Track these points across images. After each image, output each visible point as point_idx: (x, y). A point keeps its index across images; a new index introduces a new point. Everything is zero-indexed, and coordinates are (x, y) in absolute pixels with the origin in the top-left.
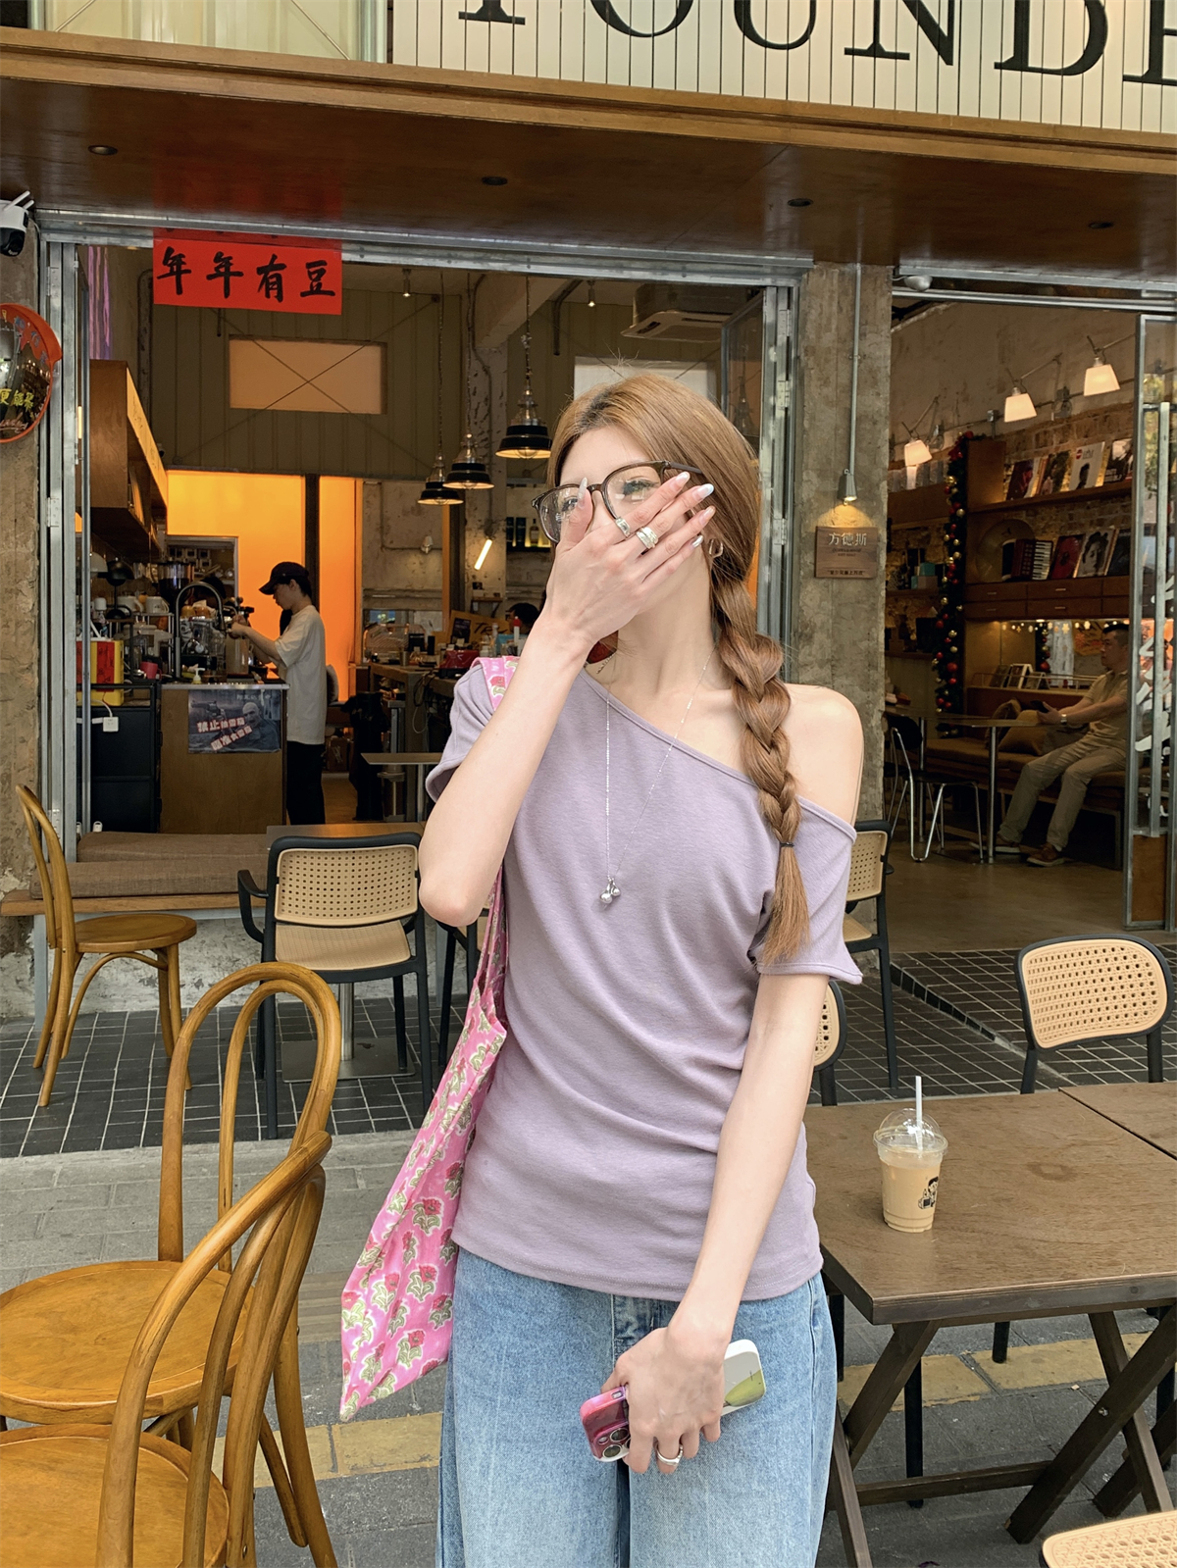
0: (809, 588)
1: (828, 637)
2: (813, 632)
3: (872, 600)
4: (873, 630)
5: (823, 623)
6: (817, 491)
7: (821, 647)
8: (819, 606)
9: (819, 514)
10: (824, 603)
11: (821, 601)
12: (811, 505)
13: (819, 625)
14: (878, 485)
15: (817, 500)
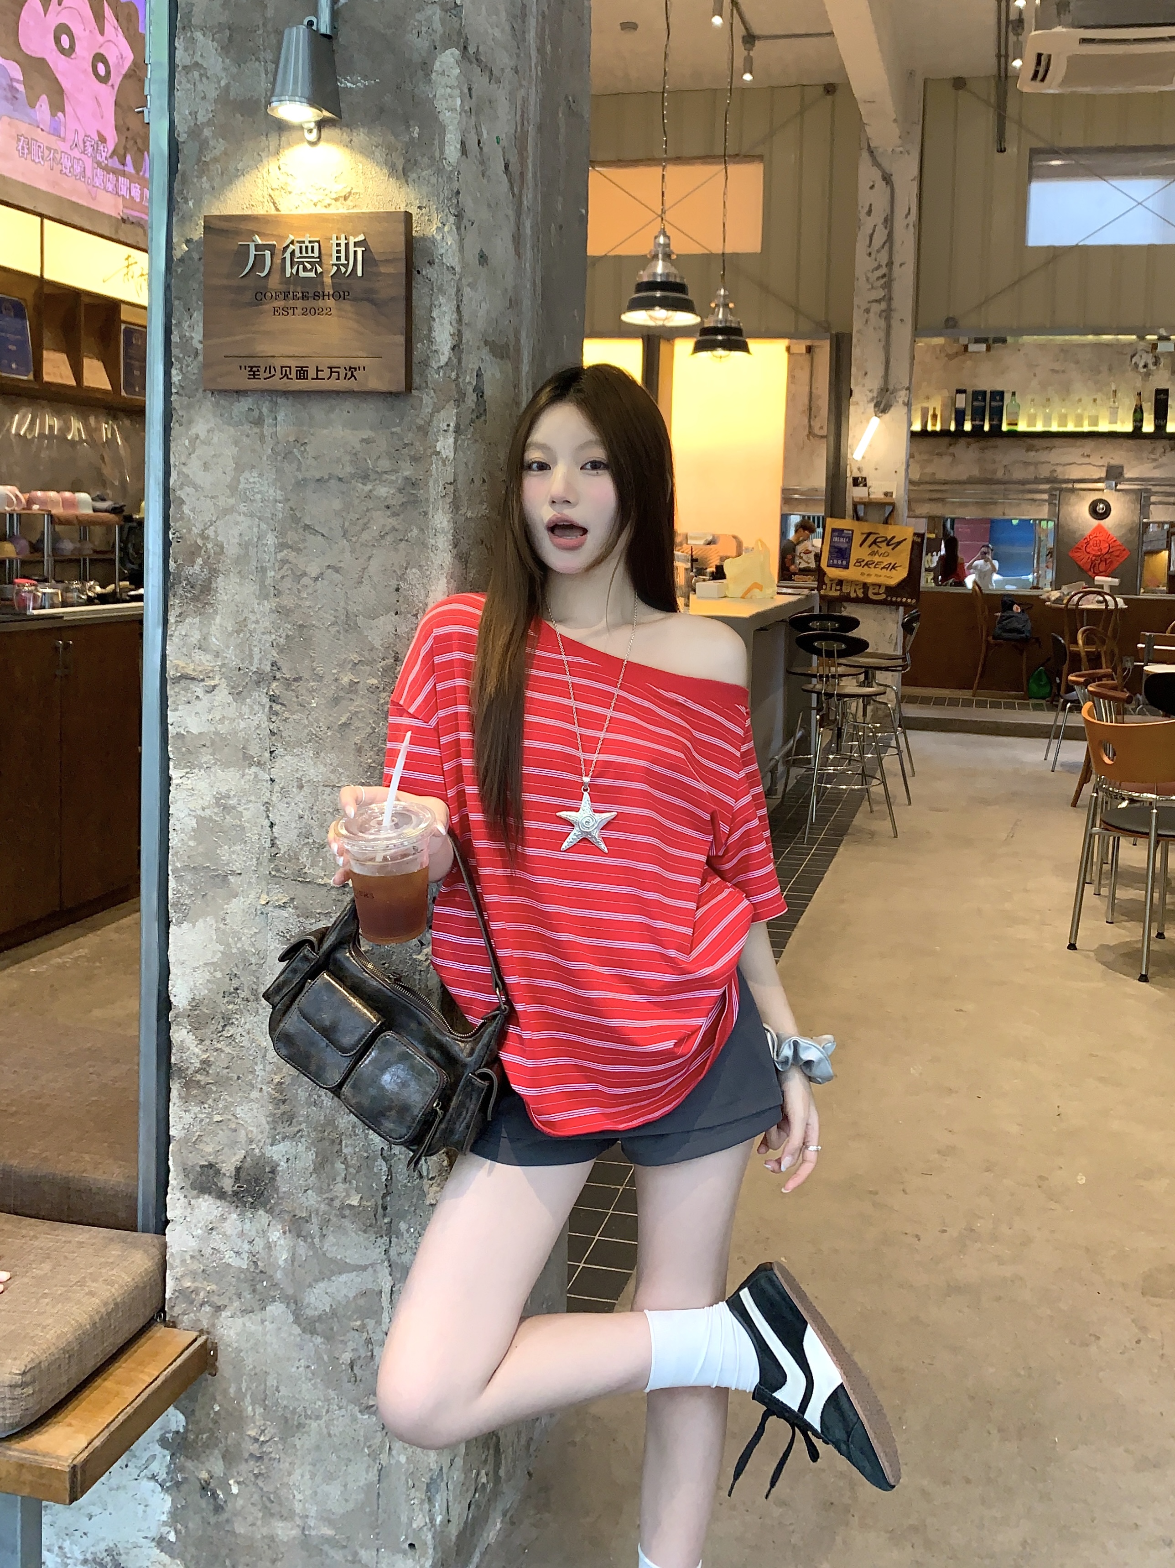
0: (200, 428)
1: (263, 596)
2: (214, 572)
3: (407, 470)
4: (413, 573)
5: (245, 546)
6: (224, 99)
7: (241, 626)
8: (233, 488)
9: (230, 177)
10: (252, 477)
11: (240, 468)
12: (204, 146)
13: (232, 550)
14: (426, 67)
15: (224, 132)
